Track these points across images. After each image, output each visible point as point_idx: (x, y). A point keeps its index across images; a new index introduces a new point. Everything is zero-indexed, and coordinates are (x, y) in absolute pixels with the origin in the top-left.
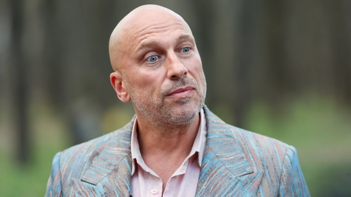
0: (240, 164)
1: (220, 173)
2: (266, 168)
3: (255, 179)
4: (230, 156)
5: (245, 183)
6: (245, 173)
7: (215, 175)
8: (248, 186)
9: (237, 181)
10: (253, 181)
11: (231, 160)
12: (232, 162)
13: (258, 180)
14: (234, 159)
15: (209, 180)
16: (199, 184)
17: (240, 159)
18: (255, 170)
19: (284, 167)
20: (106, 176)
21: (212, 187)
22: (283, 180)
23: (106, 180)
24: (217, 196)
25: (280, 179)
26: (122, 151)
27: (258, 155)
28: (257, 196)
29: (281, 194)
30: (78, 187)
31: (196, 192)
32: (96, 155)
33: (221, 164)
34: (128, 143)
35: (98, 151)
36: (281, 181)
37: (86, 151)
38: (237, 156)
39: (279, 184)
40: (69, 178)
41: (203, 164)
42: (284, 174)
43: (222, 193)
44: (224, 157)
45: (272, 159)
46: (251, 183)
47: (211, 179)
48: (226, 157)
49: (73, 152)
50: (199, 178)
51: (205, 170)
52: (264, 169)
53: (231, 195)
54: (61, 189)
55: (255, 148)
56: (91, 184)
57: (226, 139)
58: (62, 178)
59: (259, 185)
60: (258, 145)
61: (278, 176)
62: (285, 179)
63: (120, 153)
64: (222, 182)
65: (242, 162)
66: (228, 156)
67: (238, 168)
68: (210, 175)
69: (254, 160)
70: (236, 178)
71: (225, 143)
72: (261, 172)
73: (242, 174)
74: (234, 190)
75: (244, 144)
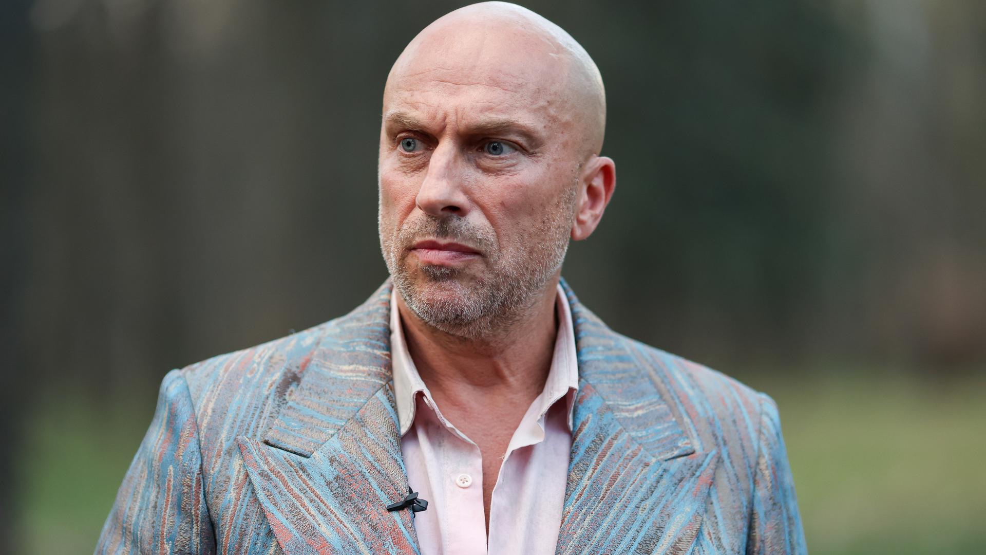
0: (663, 430)
1: (621, 450)
2: (721, 443)
3: (702, 469)
4: (637, 409)
5: (679, 477)
6: (676, 453)
7: (609, 454)
8: (687, 485)
9: (660, 471)
10: (698, 474)
11: (638, 417)
12: (642, 423)
13: (706, 471)
14: (645, 416)
15: (598, 464)
16: (573, 474)
17: (660, 418)
18: (697, 446)
19: (763, 444)
20: (332, 435)
21: (607, 483)
22: (763, 475)
23: (335, 444)
24: (618, 505)
25: (755, 474)
26: (369, 375)
27: (699, 409)
28: (706, 511)
29: (760, 510)
30: (258, 458)
31: (566, 494)
32: (292, 379)
33: (620, 428)
34: (381, 355)
35: (296, 371)
36: (757, 478)
37: (261, 369)
38: (652, 409)
39: (752, 486)
40: (223, 435)
41: (579, 424)
42: (765, 461)
43: (629, 500)
44: (622, 410)
45: (734, 422)
46: (693, 479)
47: (602, 464)
48: (628, 411)
49: (226, 371)
50: (571, 459)
51: (586, 438)
52: (718, 445)
53: (648, 507)
54: (199, 463)
55: (691, 393)
56: (295, 453)
57: (621, 366)
58: (202, 434)
59: (711, 484)
60: (695, 384)
61: (750, 467)
62: (767, 473)
63: (363, 379)
64: (628, 473)
65: (666, 425)
66: (632, 407)
67: (659, 440)
68: (599, 453)
69: (692, 421)
70: (659, 463)
71: (619, 376)
72: (714, 452)
73: (669, 456)
74: (657, 494)
75: (663, 382)
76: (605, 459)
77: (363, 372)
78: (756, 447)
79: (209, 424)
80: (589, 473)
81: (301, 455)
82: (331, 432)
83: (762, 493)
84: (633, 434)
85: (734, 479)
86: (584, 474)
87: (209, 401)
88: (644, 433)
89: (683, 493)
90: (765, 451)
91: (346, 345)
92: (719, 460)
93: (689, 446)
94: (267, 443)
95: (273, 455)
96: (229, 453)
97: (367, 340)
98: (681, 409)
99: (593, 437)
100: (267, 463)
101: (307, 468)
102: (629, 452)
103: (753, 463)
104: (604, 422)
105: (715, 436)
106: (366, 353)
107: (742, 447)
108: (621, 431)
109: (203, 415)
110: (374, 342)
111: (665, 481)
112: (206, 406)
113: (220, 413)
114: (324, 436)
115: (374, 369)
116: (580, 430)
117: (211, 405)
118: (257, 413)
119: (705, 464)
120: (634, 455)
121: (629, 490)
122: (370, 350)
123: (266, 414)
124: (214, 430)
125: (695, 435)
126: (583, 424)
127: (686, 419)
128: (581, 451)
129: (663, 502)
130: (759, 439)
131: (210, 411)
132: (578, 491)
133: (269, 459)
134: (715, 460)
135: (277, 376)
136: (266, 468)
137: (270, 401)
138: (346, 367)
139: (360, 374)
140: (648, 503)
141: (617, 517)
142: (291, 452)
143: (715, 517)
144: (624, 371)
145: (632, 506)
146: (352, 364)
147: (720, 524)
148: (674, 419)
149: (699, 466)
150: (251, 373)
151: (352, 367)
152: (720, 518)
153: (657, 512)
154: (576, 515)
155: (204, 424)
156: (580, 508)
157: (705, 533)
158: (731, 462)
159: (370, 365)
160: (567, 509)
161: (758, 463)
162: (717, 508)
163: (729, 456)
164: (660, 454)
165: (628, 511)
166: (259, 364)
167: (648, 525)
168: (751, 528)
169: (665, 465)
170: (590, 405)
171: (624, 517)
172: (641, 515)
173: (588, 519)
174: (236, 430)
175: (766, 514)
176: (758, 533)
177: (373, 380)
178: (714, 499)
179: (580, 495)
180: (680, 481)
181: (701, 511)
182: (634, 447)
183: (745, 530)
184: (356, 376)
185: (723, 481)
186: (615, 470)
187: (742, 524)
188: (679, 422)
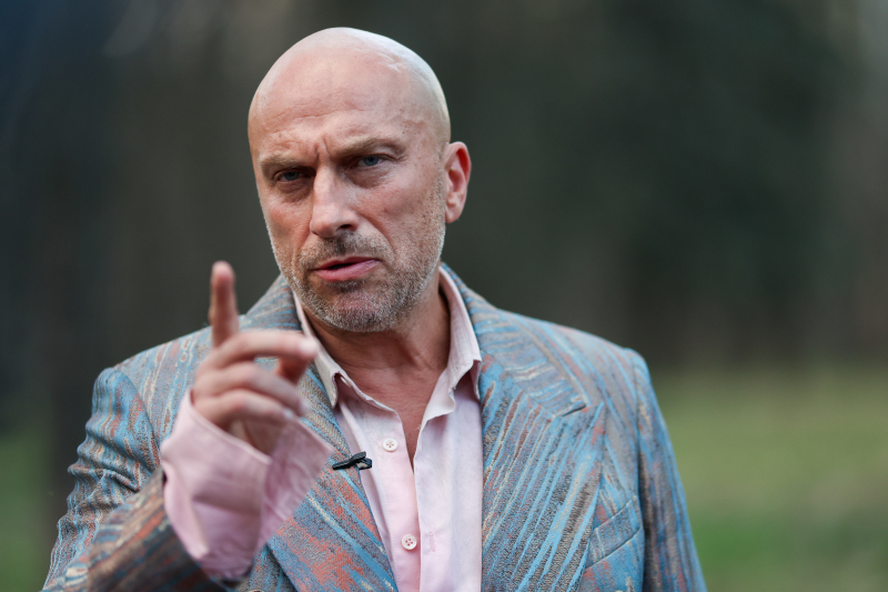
0: (556, 388)
1: (524, 410)
2: (606, 395)
3: (594, 420)
4: (530, 372)
5: (576, 429)
6: (571, 408)
7: (515, 414)
8: (585, 436)
9: (561, 426)
10: (591, 425)
11: (533, 380)
12: (537, 384)
13: (598, 421)
14: (539, 378)
15: (507, 425)
16: (487, 437)
17: (552, 378)
18: (586, 399)
19: (640, 393)
21: (518, 441)
22: (645, 421)
24: (530, 460)
25: (637, 420)
27: (582, 367)
28: (603, 457)
29: (646, 451)
31: (484, 455)
33: (520, 390)
36: (640, 423)
37: (191, 355)
38: (543, 371)
39: (636, 431)
40: (169, 405)
41: (485, 391)
42: (644, 409)
43: (539, 455)
44: (519, 375)
45: (613, 375)
46: (588, 430)
47: (511, 424)
48: (524, 375)
49: (159, 359)
50: (483, 423)
51: (493, 404)
52: (603, 397)
53: (556, 459)
55: (572, 354)
57: (510, 335)
59: (604, 433)
60: (574, 346)
61: (632, 414)
62: (648, 418)
64: (534, 430)
65: (558, 384)
66: (526, 371)
67: (554, 399)
68: (508, 414)
69: (578, 379)
70: (559, 418)
71: (510, 344)
72: (602, 404)
73: (566, 411)
74: (561, 446)
75: (546, 346)
76: (513, 420)
78: (634, 396)
79: (153, 400)
80: (501, 434)
83: (646, 436)
84: (532, 395)
85: (621, 426)
86: (497, 435)
88: (541, 393)
89: (582, 442)
90: (643, 399)
92: (607, 411)
93: (580, 401)
97: (280, 324)
98: (567, 369)
99: (500, 402)
102: (531, 411)
103: (634, 410)
104: (507, 386)
105: (599, 389)
107: (624, 398)
108: (521, 394)
111: (566, 434)
112: (148, 387)
113: (163, 390)
116: (488, 396)
119: (596, 416)
120: (537, 413)
121: (537, 445)
124: (159, 403)
125: (582, 390)
126: (490, 390)
127: (573, 378)
128: (492, 416)
129: (567, 453)
130: (636, 389)
131: (153, 390)
132: (495, 451)
134: (604, 411)
140: (555, 455)
141: (531, 471)
143: (611, 461)
144: (513, 340)
145: (542, 459)
147: (617, 467)
148: (563, 379)
149: (592, 418)
150: (183, 358)
152: (615, 462)
153: (563, 462)
154: (496, 473)
155: (150, 401)
156: (498, 466)
157: (605, 477)
158: (617, 412)
160: (487, 468)
161: (638, 411)
162: (611, 453)
163: (614, 406)
164: (558, 410)
165: (539, 464)
166: (187, 351)
167: (558, 475)
168: (640, 468)
169: (564, 419)
170: (492, 372)
171: (537, 470)
172: (551, 467)
173: (507, 475)
175: (652, 454)
176: (647, 473)
178: (607, 446)
179: (497, 454)
180: (578, 432)
181: (600, 458)
182: (535, 407)
183: (636, 470)
185: (614, 430)
186: (523, 429)
187: (634, 465)
188: (568, 381)
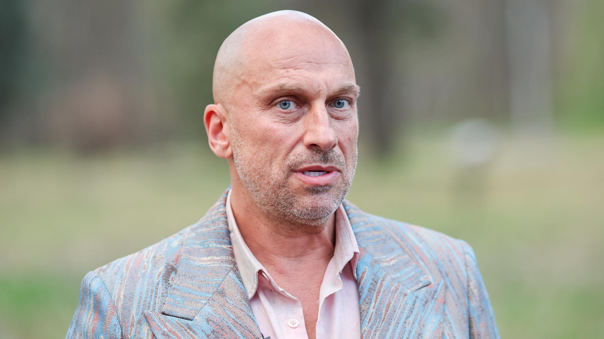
0: (410, 271)
1: (388, 287)
7: (382, 291)
13: (440, 295)
14: (397, 264)
16: (363, 306)
17: (406, 264)
18: (431, 279)
19: (470, 273)
20: (205, 304)
21: (384, 309)
22: (473, 293)
23: (208, 309)
24: (393, 323)
25: (468, 293)
26: (222, 262)
27: (428, 255)
28: (444, 320)
29: (474, 315)
30: (159, 324)
31: (361, 319)
32: (171, 270)
33: (385, 273)
34: (227, 248)
35: (173, 264)
36: (470, 295)
37: (150, 265)
38: (400, 259)
39: (467, 301)
40: (134, 312)
41: (360, 274)
42: (473, 284)
43: (399, 320)
44: (384, 262)
45: (450, 261)
46: (433, 301)
47: (379, 297)
48: (387, 262)
49: (127, 268)
50: (359, 297)
51: (366, 282)
52: (443, 277)
53: (411, 322)
54: (120, 331)
55: (421, 246)
56: (183, 318)
57: (376, 233)
58: (119, 312)
59: (444, 303)
60: (422, 240)
61: (464, 288)
62: (475, 291)
63: (218, 265)
64: (395, 301)
65: (411, 268)
66: (388, 259)
67: (409, 278)
68: (377, 290)
69: (425, 264)
70: (413, 292)
71: (376, 240)
72: (442, 282)
73: (417, 287)
74: (415, 312)
75: (402, 240)
76: (381, 294)
77: (218, 261)
78: (466, 276)
79: (122, 305)
80: (373, 304)
81: (187, 319)
82: (204, 302)
83: (474, 304)
84: (393, 276)
85: (456, 298)
86: (370, 305)
87: (120, 290)
88: (399, 275)
89: (429, 310)
90: (472, 277)
91: (202, 244)
92: (446, 287)
93: (427, 280)
94: (163, 313)
95: (169, 321)
96: (139, 322)
97: (216, 239)
98: (417, 257)
100: (166, 327)
101: (192, 327)
102: (393, 288)
103: (466, 286)
104: (376, 271)
105: (440, 271)
106: (216, 248)
107: (458, 276)
108: (386, 275)
109: (118, 300)
110: (220, 240)
111: (418, 304)
112: (119, 294)
113: (129, 297)
114: (200, 305)
115: (224, 258)
116: (362, 277)
117: (122, 293)
118: (153, 295)
120: (397, 289)
121: (398, 312)
122: (219, 246)
123: (159, 295)
124: (127, 309)
125: (428, 272)
126: (363, 273)
127: (422, 263)
128: (366, 291)
129: (419, 317)
130: (467, 270)
131: (122, 297)
132: (369, 317)
133: (167, 323)
135: (162, 269)
136: (166, 330)
137: (160, 286)
138: (205, 259)
139: (216, 262)
140: (411, 319)
141: (394, 330)
142: (180, 318)
143: (450, 323)
144: (378, 237)
145: (402, 322)
146: (209, 256)
147: (454, 327)
148: (414, 264)
149: (435, 292)
150: (144, 269)
151: (209, 258)
152: (453, 324)
153: (416, 324)
154: (370, 332)
155: (120, 306)
156: (371, 327)
157: (446, 334)
158: (453, 287)
159: (221, 256)
160: (363, 329)
161: (468, 286)
162: (449, 317)
163: (451, 283)
164: (411, 287)
165: (400, 326)
166: (148, 262)
167: (413, 333)
168: (470, 327)
169: (416, 293)
170: (365, 261)
171: (398, 330)
172: (408, 328)
173: (378, 334)
174: (141, 308)
175: (479, 317)
176: (475, 330)
177: (225, 265)
178: (447, 312)
179: (370, 319)
180: (426, 302)
181: (442, 321)
182: (396, 284)
183: (468, 329)
184: (214, 264)
185: (450, 300)
186: (388, 301)
187: (466, 326)
188: (418, 266)
